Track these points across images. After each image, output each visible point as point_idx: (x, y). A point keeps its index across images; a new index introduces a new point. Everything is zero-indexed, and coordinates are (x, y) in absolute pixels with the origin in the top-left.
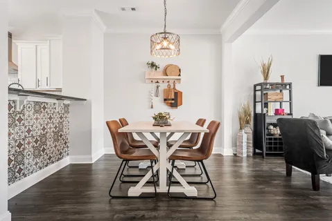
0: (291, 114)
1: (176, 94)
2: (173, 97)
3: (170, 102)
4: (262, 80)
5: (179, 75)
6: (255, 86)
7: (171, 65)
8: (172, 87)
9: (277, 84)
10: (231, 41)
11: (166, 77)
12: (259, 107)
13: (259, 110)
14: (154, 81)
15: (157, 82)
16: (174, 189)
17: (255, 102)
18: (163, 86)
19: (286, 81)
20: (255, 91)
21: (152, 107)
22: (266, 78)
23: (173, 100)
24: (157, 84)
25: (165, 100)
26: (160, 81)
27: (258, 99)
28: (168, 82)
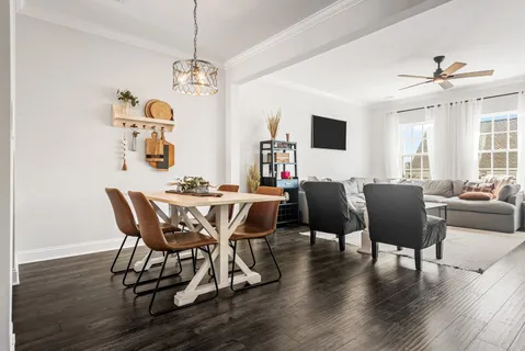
0: (296, 178)
1: (166, 148)
2: (162, 152)
3: (156, 160)
4: (269, 138)
5: (172, 119)
6: (262, 143)
7: (158, 101)
8: (160, 136)
9: (283, 143)
10: (240, 82)
11: (150, 120)
12: (266, 168)
13: (266, 173)
14: (129, 124)
15: (134, 126)
16: (238, 279)
17: (262, 163)
18: (145, 134)
19: (291, 140)
20: (262, 149)
21: (124, 168)
22: (274, 136)
23: (161, 157)
24: (135, 129)
25: (148, 156)
26: (140, 126)
27: (265, 160)
28: (153, 128)
